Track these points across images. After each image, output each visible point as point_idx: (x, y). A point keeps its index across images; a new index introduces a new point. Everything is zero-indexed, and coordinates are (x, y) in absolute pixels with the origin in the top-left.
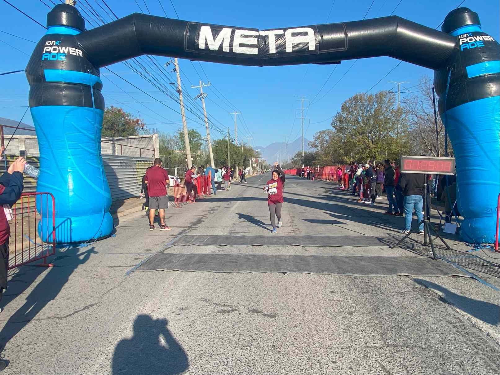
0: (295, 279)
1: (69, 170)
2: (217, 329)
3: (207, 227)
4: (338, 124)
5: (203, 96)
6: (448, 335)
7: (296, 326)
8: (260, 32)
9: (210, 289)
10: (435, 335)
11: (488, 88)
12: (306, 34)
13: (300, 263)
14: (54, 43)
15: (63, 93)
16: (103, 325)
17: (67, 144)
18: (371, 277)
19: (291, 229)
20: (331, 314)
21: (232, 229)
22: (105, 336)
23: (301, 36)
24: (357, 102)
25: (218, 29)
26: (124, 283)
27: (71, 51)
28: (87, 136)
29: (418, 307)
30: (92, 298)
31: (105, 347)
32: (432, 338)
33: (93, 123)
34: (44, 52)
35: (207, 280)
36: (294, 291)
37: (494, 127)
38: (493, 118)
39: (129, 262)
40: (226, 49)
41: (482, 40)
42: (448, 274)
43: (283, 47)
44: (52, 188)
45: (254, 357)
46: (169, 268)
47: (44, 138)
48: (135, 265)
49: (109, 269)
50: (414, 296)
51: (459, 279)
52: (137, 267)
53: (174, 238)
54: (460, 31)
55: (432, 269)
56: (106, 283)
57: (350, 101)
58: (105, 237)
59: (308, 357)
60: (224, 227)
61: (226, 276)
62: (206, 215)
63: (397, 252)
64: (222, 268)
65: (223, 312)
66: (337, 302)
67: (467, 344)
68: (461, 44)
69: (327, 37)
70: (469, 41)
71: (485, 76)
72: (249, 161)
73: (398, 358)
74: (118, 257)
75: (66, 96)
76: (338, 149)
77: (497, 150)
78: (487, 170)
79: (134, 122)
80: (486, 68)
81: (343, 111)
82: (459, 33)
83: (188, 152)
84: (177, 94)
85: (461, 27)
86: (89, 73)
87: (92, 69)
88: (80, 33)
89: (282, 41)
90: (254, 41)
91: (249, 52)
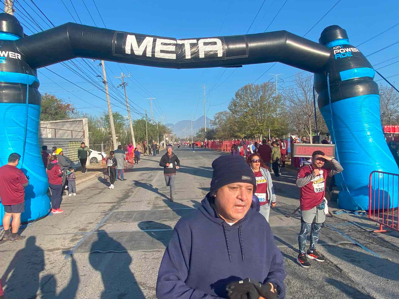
3: (134, 202)
4: (233, 107)
8: (177, 41)
11: (357, 88)
12: (215, 43)
15: (4, 92)
17: (7, 137)
23: (211, 45)
24: (247, 90)
25: (142, 38)
26: (63, 268)
27: (10, 55)
37: (362, 119)
38: (361, 112)
40: (149, 54)
41: (351, 51)
42: (337, 242)
43: (196, 54)
46: (104, 249)
48: (72, 247)
52: (75, 250)
53: (106, 215)
55: (324, 238)
57: (242, 89)
58: (43, 218)
60: (148, 202)
62: (131, 189)
63: (293, 221)
69: (232, 46)
70: (341, 52)
71: (354, 79)
72: (163, 136)
74: (57, 239)
75: (6, 95)
76: (233, 127)
77: (365, 137)
78: (358, 152)
79: (65, 106)
80: (354, 73)
81: (237, 97)
82: (333, 45)
83: (114, 132)
84: (103, 85)
85: (334, 40)
86: (27, 74)
87: (30, 70)
88: (18, 39)
89: (195, 49)
90: (172, 48)
91: (168, 57)
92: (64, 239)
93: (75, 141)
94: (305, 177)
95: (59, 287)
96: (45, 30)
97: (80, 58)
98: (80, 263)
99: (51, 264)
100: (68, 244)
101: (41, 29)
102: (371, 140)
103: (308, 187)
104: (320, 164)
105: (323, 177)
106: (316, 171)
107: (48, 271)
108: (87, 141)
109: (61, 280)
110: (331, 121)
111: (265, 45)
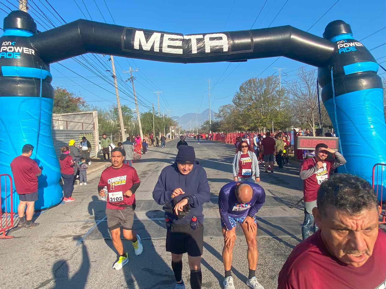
0: (221, 244)
4: (238, 101)
8: (184, 36)
12: (221, 38)
14: (9, 43)
15: (18, 86)
17: (22, 128)
23: (217, 40)
24: (251, 84)
25: (150, 33)
27: (24, 51)
34: (1, 51)
37: (365, 112)
38: (364, 105)
40: (157, 49)
41: (354, 45)
43: (202, 49)
48: (84, 234)
49: (61, 239)
52: (86, 237)
54: (337, 38)
57: (246, 83)
58: (55, 205)
65: (165, 283)
68: (339, 48)
69: (237, 41)
70: (345, 46)
71: (358, 73)
72: (169, 128)
74: (69, 226)
75: (20, 88)
76: (237, 120)
77: (368, 130)
78: (361, 145)
79: (76, 99)
80: (358, 67)
81: (241, 91)
82: (337, 40)
83: (122, 125)
85: (338, 35)
86: (41, 69)
87: (43, 65)
88: (33, 35)
89: (201, 44)
90: (180, 43)
91: (175, 51)
92: (76, 226)
93: (85, 133)
94: (308, 169)
95: (71, 272)
96: (57, 27)
97: (90, 54)
98: (91, 250)
99: (63, 250)
100: (80, 231)
101: (54, 26)
102: (375, 133)
103: (311, 179)
104: (323, 157)
105: (326, 169)
106: (319, 163)
107: (61, 256)
108: (96, 132)
109: (73, 265)
110: (334, 114)
111: (269, 40)
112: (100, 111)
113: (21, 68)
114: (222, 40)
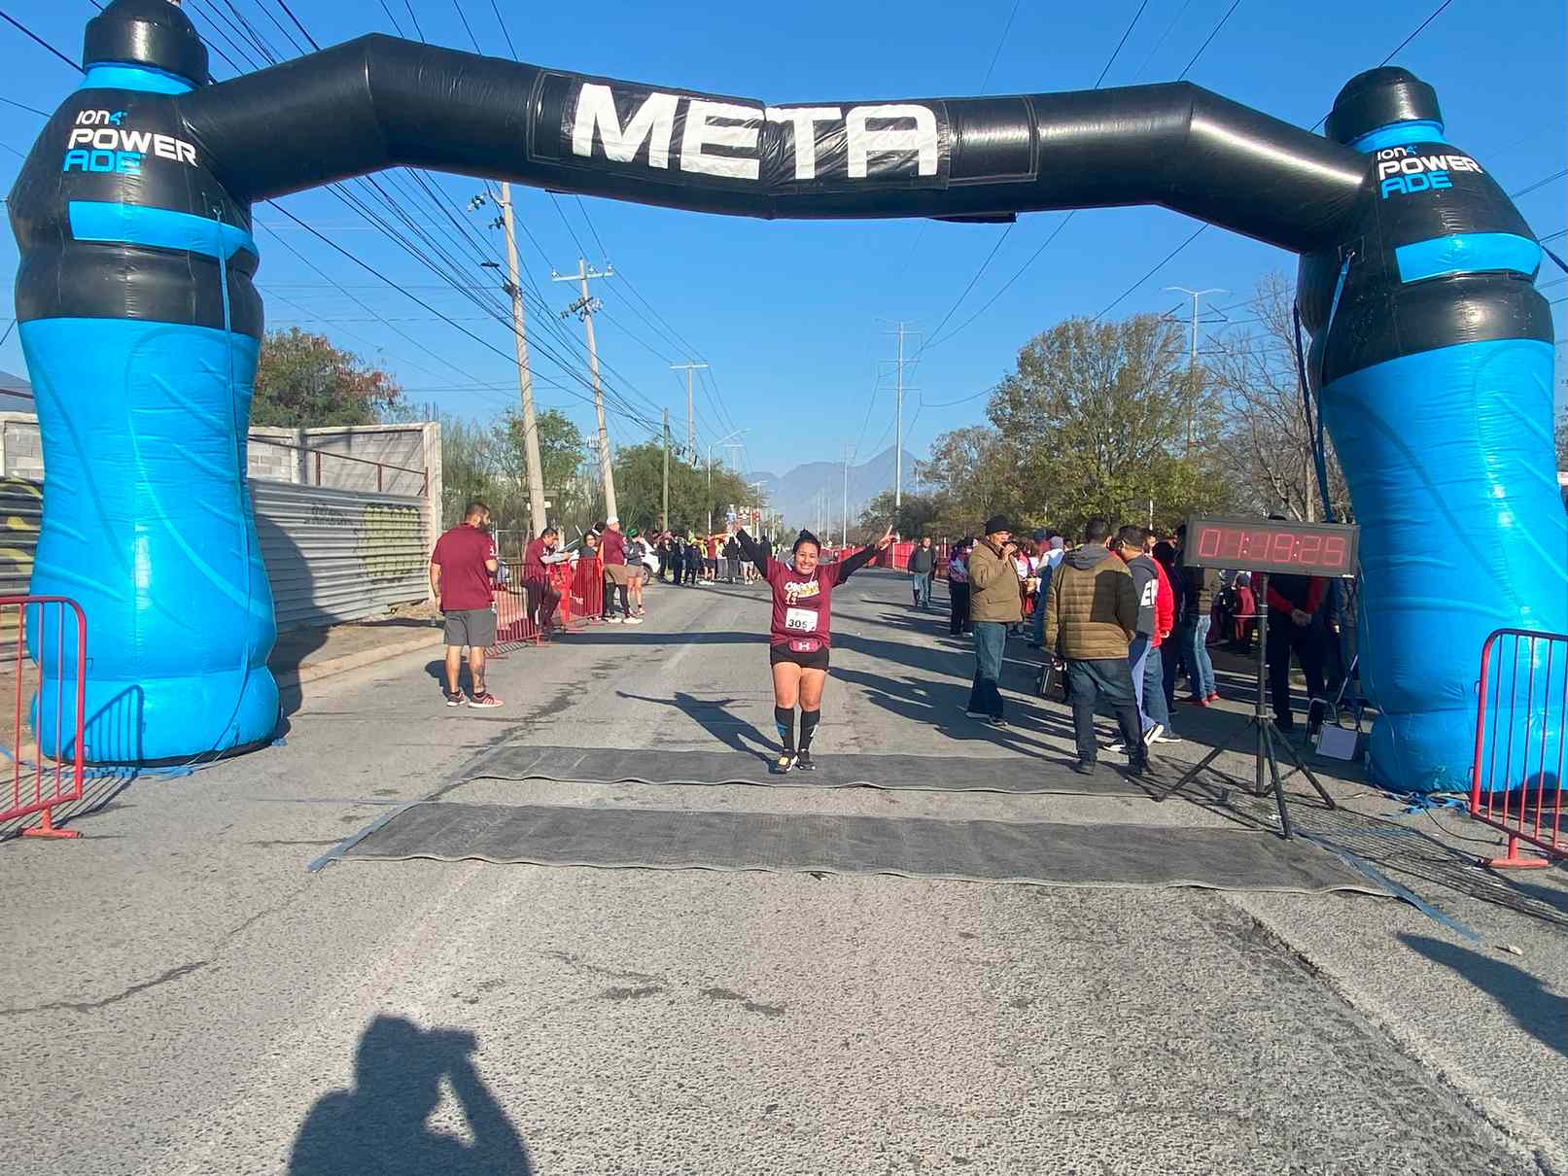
0: (853, 892)
1: (138, 528)
2: (593, 1050)
3: (584, 721)
4: (1009, 410)
5: (589, 308)
6: (1320, 1077)
7: (848, 1044)
8: (769, 111)
9: (581, 920)
10: (1278, 1076)
11: (1461, 314)
12: (911, 123)
13: (870, 842)
14: (103, 116)
15: (129, 278)
16: (220, 1033)
17: (135, 444)
18: (1091, 889)
19: (848, 732)
20: (959, 1006)
21: (662, 730)
22: (225, 1069)
23: (895, 129)
24: (1064, 345)
25: (636, 97)
26: (301, 897)
27: (158, 147)
28: (200, 418)
29: (1231, 987)
30: (194, 946)
31: (223, 1105)
32: (1270, 1085)
33: (224, 378)
34: (71, 146)
35: (574, 893)
36: (848, 932)
37: (1474, 435)
38: (1472, 407)
39: (321, 831)
40: (659, 158)
41: (1445, 168)
42: (1326, 885)
43: (838, 162)
44: (79, 585)
45: (708, 1142)
46: (453, 851)
47: (62, 421)
48: (340, 840)
49: (258, 850)
50: (1220, 951)
51: (1361, 899)
52: (350, 847)
53: (477, 754)
54: (1380, 138)
55: (1278, 870)
56: (242, 896)
57: (1045, 341)
58: (249, 748)
59: (878, 1145)
60: (637, 724)
61: (634, 878)
63: (1173, 814)
64: (624, 854)
65: (617, 995)
66: (980, 966)
67: (1375, 1106)
68: (1382, 176)
69: (974, 136)
70: (1405, 170)
71: (1452, 278)
73: (1161, 1149)
75: (135, 288)
76: (1004, 488)
77: (1483, 507)
78: (1451, 564)
79: (365, 380)
80: (1453, 253)
81: (1023, 371)
82: (1378, 144)
83: (536, 481)
84: (504, 298)
85: (1383, 125)
86: (215, 219)
87: (229, 206)
88: (190, 89)
89: (834, 144)
90: (747, 138)
91: (730, 169)
92: (316, 814)
93: (389, 506)
96: (284, 61)
97: (404, 170)
100: (329, 829)
102: (1509, 516)
108: (433, 505)
111: (1103, 133)
112: (458, 429)
113: (140, 210)
114: (914, 131)
